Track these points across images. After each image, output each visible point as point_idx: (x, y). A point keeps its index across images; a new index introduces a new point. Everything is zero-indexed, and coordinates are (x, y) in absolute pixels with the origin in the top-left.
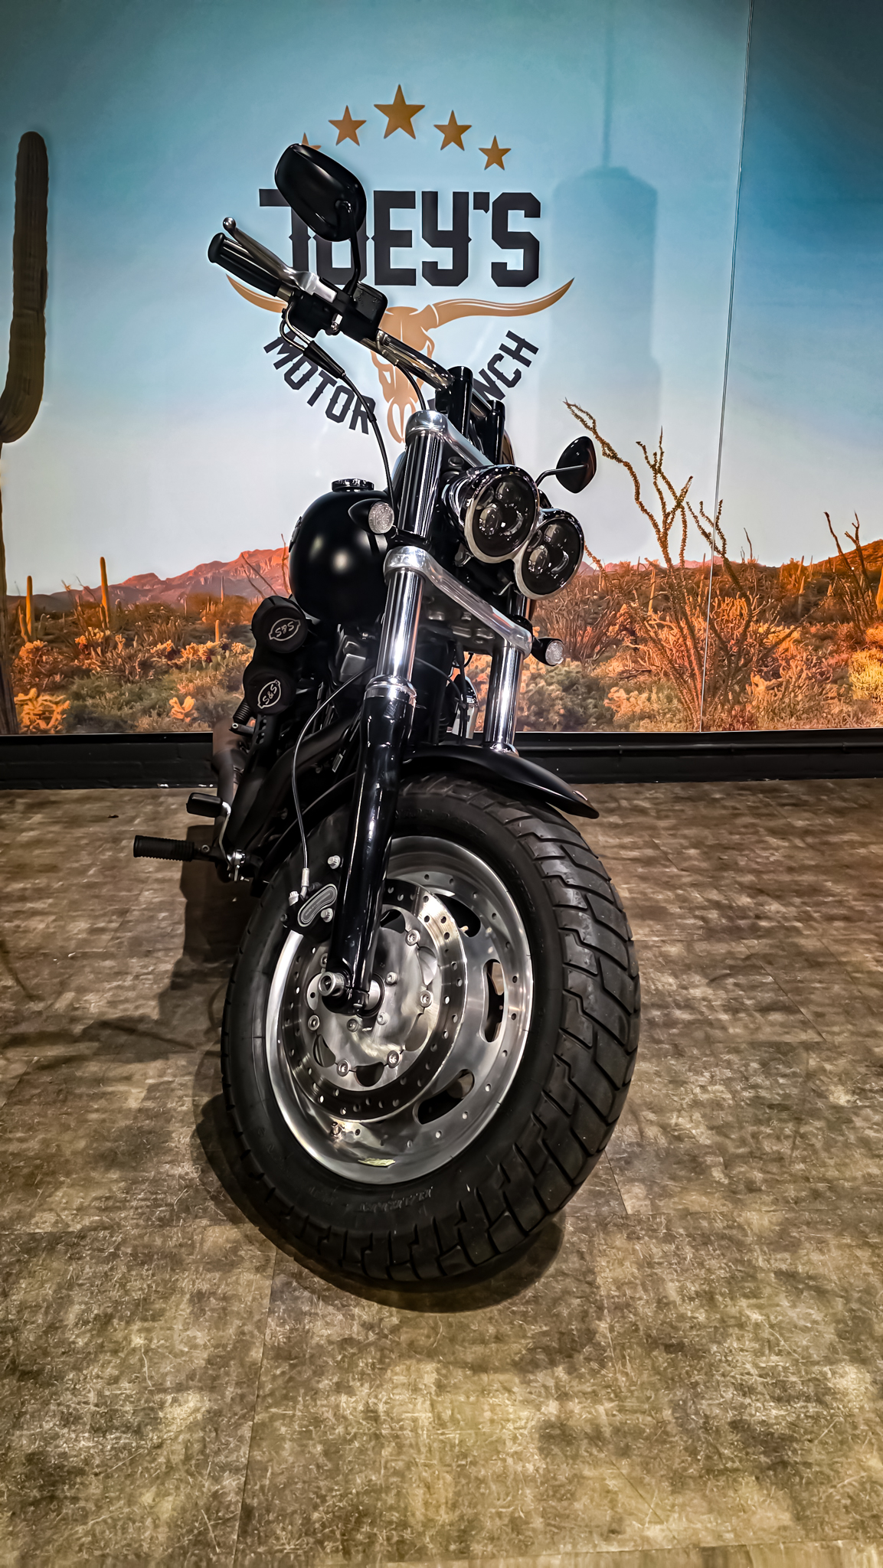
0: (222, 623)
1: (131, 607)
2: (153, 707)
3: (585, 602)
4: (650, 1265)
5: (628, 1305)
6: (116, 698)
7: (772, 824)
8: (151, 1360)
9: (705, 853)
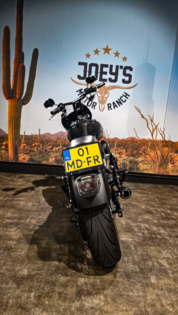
0: (62, 144)
1: (44, 139)
2: (46, 159)
3: (135, 146)
4: (159, 296)
5: (154, 305)
6: (39, 157)
7: (173, 195)
8: (50, 308)
9: (159, 200)
